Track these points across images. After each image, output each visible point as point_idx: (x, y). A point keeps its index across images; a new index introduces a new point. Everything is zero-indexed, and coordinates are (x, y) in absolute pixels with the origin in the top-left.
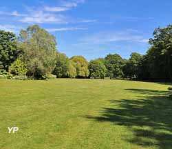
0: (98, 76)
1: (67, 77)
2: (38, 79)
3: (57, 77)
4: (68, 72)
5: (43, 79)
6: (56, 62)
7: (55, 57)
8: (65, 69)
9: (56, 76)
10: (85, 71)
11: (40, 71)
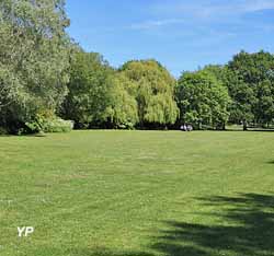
0: (205, 122)
1: (109, 124)
2: (14, 133)
3: (76, 127)
4: (110, 110)
5: (29, 132)
6: (67, 79)
7: (64, 64)
8: (102, 101)
9: (70, 123)
10: (163, 106)
11: (17, 106)
